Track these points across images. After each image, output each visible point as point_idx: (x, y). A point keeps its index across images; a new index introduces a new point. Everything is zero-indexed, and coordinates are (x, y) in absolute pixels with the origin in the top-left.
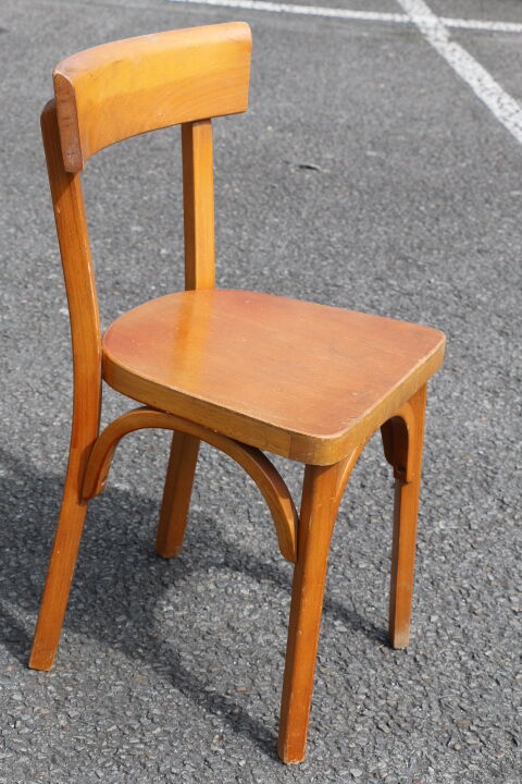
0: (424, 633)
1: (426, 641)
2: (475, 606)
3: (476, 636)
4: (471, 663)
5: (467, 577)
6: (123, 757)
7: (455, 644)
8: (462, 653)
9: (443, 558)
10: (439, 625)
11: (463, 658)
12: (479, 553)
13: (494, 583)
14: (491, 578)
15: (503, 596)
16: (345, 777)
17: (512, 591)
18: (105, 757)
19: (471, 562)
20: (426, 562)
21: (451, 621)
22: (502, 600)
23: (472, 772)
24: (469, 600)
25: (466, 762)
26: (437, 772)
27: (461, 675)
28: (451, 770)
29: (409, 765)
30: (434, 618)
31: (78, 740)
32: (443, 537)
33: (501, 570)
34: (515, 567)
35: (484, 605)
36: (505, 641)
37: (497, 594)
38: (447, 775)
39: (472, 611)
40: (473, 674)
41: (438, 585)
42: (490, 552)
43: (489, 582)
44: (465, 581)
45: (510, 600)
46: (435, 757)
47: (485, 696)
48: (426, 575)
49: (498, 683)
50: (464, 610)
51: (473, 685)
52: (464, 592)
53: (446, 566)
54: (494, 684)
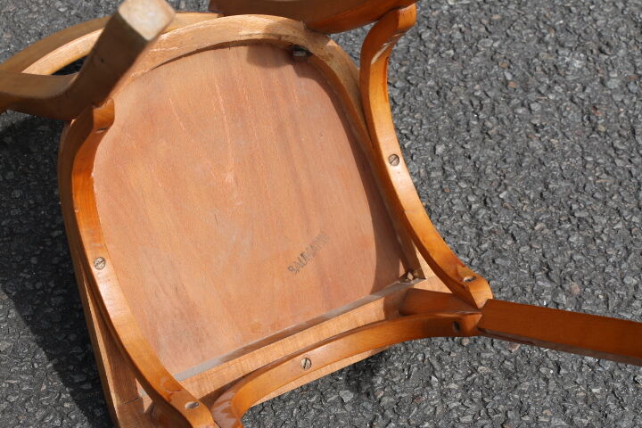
0: (429, 173)
1: (430, 186)
2: (489, 124)
3: (489, 171)
4: (483, 212)
5: (480, 80)
6: (67, 405)
7: (464, 186)
8: (472, 199)
9: (452, 52)
10: (446, 158)
11: (474, 206)
12: (495, 40)
13: (512, 85)
14: (509, 77)
15: (523, 105)
16: (334, 404)
17: (533, 96)
18: (45, 407)
19: (484, 55)
20: (431, 61)
21: (460, 151)
22: (520, 111)
23: (481, 377)
24: (482, 116)
25: (476, 364)
26: (442, 381)
27: (470, 232)
28: (458, 377)
29: (409, 376)
30: (440, 149)
31: (11, 385)
32: (452, 20)
33: (520, 64)
34: (537, 56)
35: (500, 121)
36: (523, 173)
37: (515, 102)
38: (453, 386)
39: (484, 131)
40: (485, 228)
41: (446, 95)
42: (508, 35)
43: (506, 83)
44: (477, 87)
45: (530, 109)
46: (439, 359)
47: (498, 261)
48: (431, 83)
49: (514, 239)
50: (475, 132)
51: (485, 246)
52: (476, 103)
53: (456, 65)
54: (510, 242)
